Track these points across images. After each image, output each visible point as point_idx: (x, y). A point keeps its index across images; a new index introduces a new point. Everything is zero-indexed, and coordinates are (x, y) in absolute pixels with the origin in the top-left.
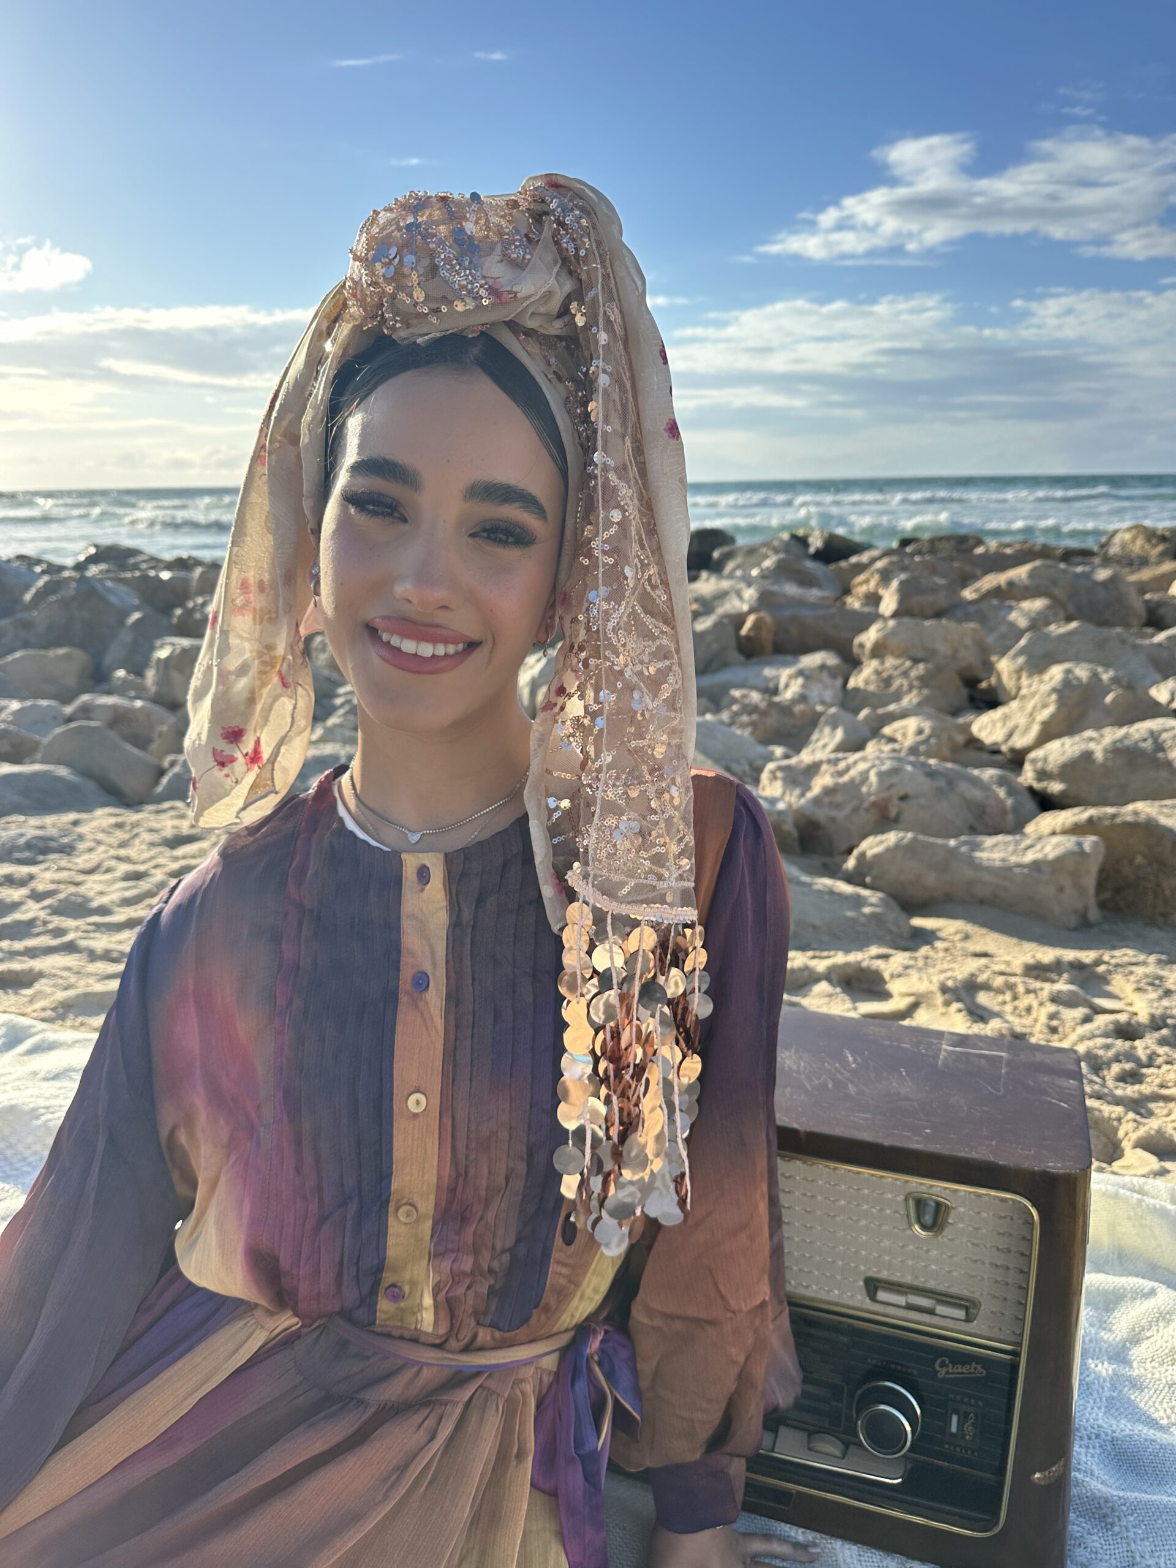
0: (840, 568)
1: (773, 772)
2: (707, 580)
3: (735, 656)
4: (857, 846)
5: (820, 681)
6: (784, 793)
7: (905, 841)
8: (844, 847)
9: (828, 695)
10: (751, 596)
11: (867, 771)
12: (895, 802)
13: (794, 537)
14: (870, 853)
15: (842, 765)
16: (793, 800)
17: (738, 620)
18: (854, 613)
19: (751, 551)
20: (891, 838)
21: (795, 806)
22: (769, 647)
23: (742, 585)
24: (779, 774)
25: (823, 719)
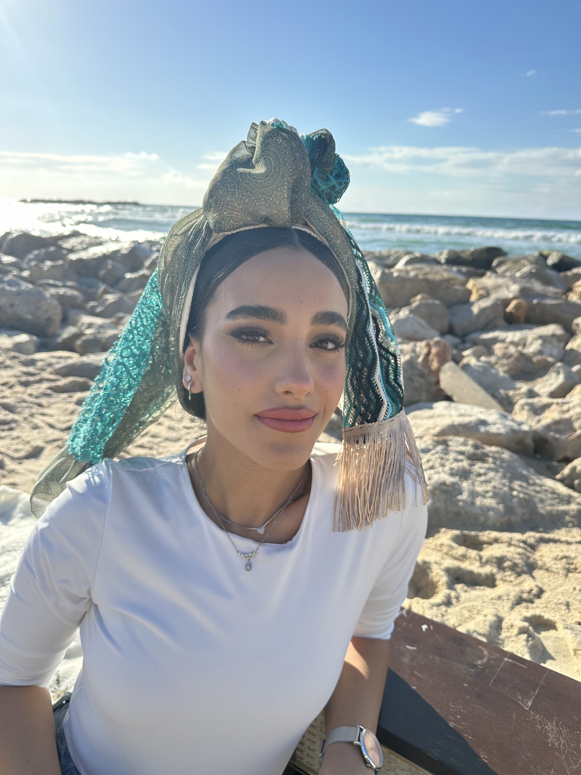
0: (566, 276)
2: (490, 277)
3: (502, 322)
4: (571, 461)
5: (552, 343)
6: (527, 419)
9: (555, 352)
10: (515, 289)
13: (541, 255)
16: (533, 424)
17: (506, 302)
18: (574, 304)
19: (517, 261)
21: (533, 430)
22: (522, 319)
23: (510, 283)
24: (526, 407)
25: (551, 368)
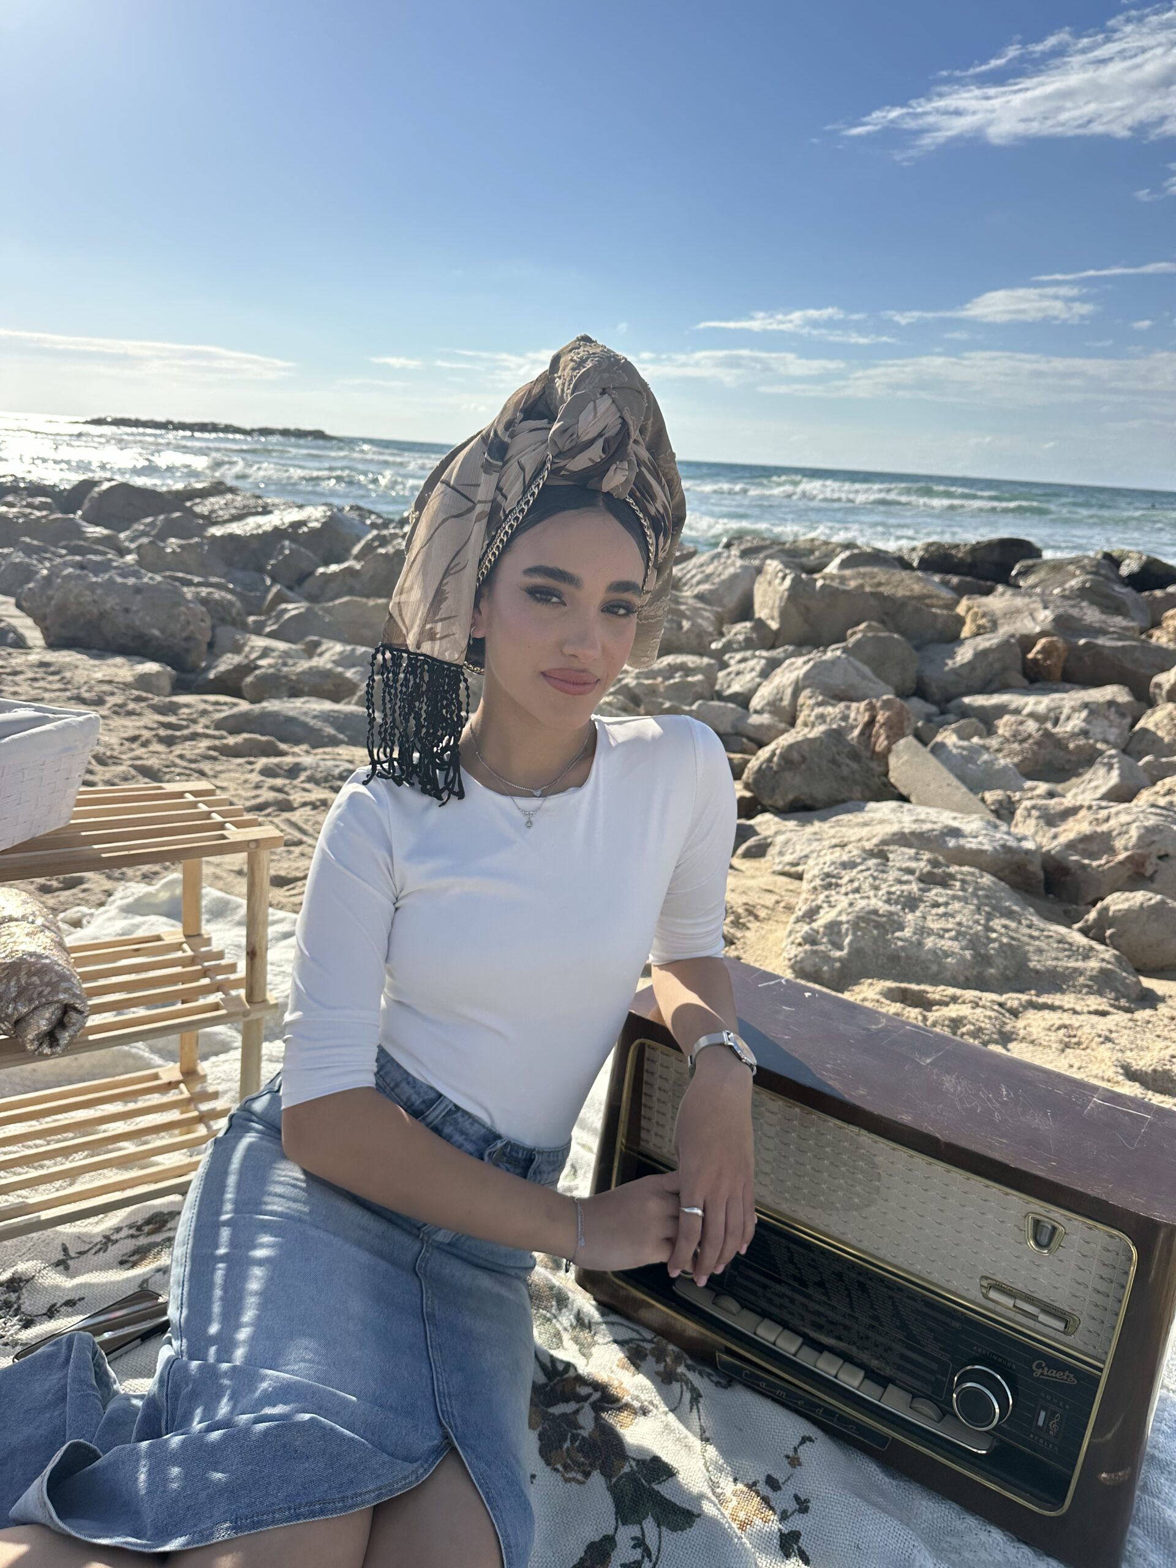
0: (1155, 598)
1: (1028, 810)
2: (1002, 594)
3: (1017, 677)
4: (1102, 899)
5: (1107, 718)
6: (1036, 833)
7: (1153, 902)
8: (1090, 899)
9: (1113, 734)
10: (1046, 617)
11: (1129, 824)
12: (1154, 860)
14: (1112, 909)
15: (1103, 814)
16: (1045, 841)
17: (1027, 642)
18: (1159, 649)
19: (1057, 567)
20: (1139, 897)
21: (1044, 850)
22: (1058, 674)
23: (1040, 606)
24: (1035, 813)
25: (1099, 759)
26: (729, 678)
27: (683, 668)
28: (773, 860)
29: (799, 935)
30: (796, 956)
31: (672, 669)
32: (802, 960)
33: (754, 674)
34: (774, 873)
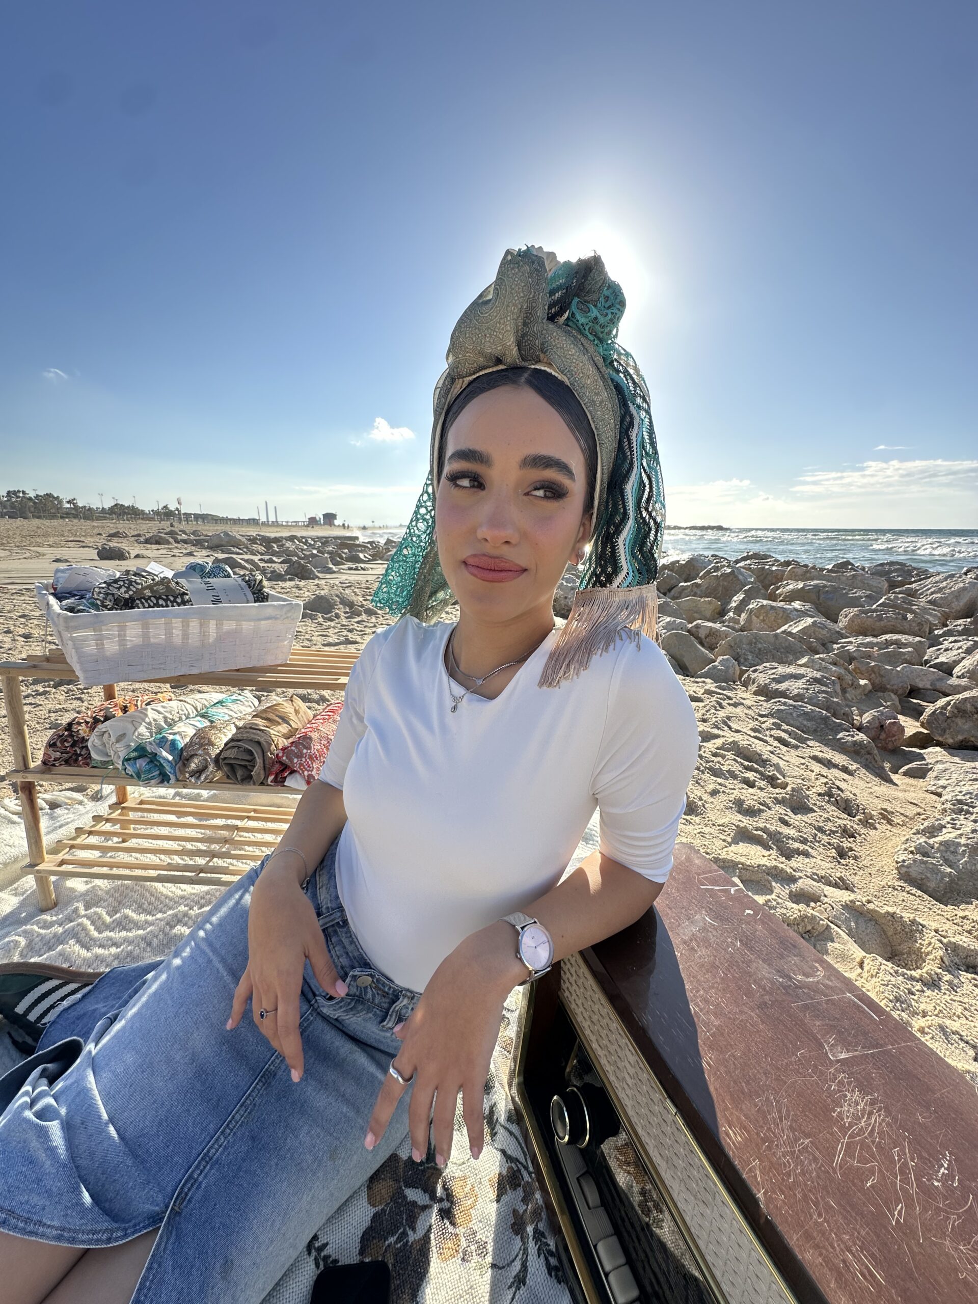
26: (938, 652)
27: (898, 643)
28: (929, 782)
29: (913, 844)
30: (904, 861)
31: (888, 643)
32: (908, 867)
33: (960, 651)
34: (927, 791)
